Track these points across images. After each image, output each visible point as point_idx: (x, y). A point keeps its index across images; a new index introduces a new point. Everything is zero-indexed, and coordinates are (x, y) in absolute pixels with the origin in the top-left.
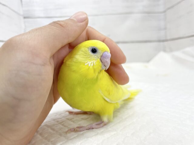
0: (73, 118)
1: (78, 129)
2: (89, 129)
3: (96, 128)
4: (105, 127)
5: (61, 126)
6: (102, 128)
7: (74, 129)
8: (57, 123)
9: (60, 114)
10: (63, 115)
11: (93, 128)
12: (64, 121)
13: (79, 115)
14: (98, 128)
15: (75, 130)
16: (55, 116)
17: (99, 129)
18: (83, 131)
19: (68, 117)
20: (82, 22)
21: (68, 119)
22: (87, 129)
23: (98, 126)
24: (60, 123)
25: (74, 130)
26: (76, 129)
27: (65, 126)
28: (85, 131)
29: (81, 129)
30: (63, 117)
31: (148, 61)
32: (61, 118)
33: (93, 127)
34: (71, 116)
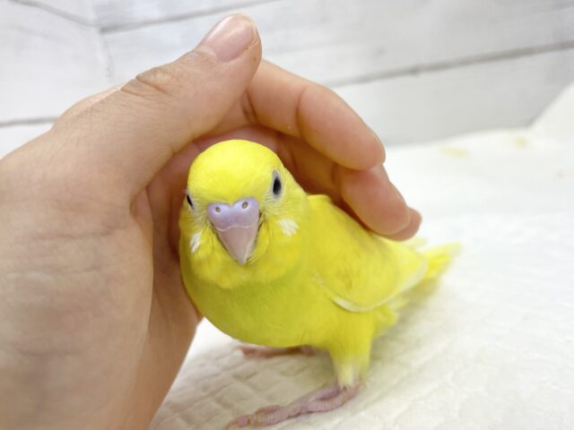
0: (254, 374)
1: (260, 419)
2: (299, 414)
3: (320, 411)
4: (350, 404)
5: (215, 405)
6: (340, 410)
7: (247, 420)
8: (203, 394)
9: (218, 358)
10: (225, 361)
11: (311, 412)
12: (226, 386)
13: (276, 360)
14: (326, 411)
15: (252, 422)
16: (202, 365)
17: (329, 413)
18: (279, 422)
19: (239, 369)
20: (235, 56)
21: (237, 377)
22: (290, 417)
23: (327, 405)
24: (213, 394)
25: (249, 422)
26: (255, 418)
27: (227, 406)
28: (285, 423)
29: (271, 417)
30: (226, 369)
31: (528, 122)
32: (217, 375)
33: (310, 409)
34: (251, 364)
